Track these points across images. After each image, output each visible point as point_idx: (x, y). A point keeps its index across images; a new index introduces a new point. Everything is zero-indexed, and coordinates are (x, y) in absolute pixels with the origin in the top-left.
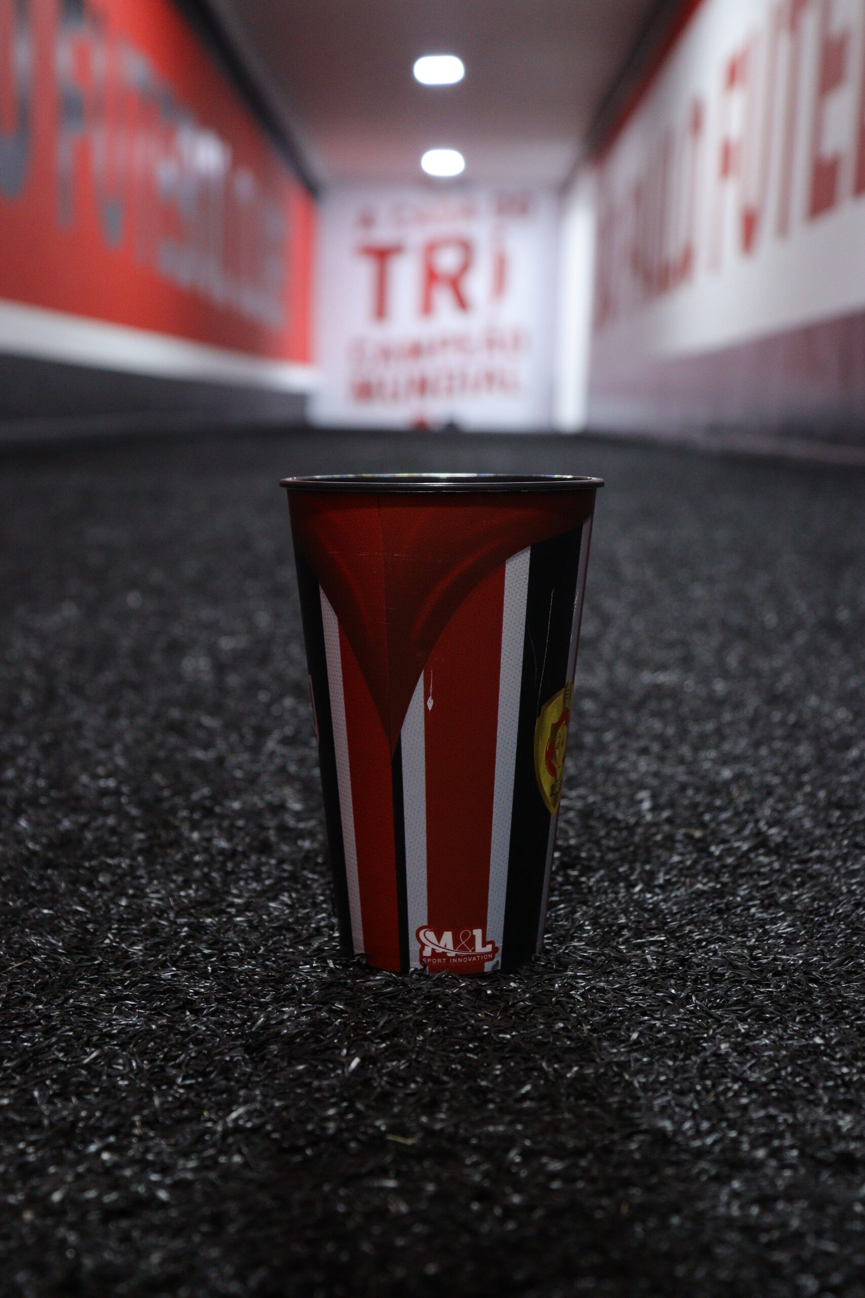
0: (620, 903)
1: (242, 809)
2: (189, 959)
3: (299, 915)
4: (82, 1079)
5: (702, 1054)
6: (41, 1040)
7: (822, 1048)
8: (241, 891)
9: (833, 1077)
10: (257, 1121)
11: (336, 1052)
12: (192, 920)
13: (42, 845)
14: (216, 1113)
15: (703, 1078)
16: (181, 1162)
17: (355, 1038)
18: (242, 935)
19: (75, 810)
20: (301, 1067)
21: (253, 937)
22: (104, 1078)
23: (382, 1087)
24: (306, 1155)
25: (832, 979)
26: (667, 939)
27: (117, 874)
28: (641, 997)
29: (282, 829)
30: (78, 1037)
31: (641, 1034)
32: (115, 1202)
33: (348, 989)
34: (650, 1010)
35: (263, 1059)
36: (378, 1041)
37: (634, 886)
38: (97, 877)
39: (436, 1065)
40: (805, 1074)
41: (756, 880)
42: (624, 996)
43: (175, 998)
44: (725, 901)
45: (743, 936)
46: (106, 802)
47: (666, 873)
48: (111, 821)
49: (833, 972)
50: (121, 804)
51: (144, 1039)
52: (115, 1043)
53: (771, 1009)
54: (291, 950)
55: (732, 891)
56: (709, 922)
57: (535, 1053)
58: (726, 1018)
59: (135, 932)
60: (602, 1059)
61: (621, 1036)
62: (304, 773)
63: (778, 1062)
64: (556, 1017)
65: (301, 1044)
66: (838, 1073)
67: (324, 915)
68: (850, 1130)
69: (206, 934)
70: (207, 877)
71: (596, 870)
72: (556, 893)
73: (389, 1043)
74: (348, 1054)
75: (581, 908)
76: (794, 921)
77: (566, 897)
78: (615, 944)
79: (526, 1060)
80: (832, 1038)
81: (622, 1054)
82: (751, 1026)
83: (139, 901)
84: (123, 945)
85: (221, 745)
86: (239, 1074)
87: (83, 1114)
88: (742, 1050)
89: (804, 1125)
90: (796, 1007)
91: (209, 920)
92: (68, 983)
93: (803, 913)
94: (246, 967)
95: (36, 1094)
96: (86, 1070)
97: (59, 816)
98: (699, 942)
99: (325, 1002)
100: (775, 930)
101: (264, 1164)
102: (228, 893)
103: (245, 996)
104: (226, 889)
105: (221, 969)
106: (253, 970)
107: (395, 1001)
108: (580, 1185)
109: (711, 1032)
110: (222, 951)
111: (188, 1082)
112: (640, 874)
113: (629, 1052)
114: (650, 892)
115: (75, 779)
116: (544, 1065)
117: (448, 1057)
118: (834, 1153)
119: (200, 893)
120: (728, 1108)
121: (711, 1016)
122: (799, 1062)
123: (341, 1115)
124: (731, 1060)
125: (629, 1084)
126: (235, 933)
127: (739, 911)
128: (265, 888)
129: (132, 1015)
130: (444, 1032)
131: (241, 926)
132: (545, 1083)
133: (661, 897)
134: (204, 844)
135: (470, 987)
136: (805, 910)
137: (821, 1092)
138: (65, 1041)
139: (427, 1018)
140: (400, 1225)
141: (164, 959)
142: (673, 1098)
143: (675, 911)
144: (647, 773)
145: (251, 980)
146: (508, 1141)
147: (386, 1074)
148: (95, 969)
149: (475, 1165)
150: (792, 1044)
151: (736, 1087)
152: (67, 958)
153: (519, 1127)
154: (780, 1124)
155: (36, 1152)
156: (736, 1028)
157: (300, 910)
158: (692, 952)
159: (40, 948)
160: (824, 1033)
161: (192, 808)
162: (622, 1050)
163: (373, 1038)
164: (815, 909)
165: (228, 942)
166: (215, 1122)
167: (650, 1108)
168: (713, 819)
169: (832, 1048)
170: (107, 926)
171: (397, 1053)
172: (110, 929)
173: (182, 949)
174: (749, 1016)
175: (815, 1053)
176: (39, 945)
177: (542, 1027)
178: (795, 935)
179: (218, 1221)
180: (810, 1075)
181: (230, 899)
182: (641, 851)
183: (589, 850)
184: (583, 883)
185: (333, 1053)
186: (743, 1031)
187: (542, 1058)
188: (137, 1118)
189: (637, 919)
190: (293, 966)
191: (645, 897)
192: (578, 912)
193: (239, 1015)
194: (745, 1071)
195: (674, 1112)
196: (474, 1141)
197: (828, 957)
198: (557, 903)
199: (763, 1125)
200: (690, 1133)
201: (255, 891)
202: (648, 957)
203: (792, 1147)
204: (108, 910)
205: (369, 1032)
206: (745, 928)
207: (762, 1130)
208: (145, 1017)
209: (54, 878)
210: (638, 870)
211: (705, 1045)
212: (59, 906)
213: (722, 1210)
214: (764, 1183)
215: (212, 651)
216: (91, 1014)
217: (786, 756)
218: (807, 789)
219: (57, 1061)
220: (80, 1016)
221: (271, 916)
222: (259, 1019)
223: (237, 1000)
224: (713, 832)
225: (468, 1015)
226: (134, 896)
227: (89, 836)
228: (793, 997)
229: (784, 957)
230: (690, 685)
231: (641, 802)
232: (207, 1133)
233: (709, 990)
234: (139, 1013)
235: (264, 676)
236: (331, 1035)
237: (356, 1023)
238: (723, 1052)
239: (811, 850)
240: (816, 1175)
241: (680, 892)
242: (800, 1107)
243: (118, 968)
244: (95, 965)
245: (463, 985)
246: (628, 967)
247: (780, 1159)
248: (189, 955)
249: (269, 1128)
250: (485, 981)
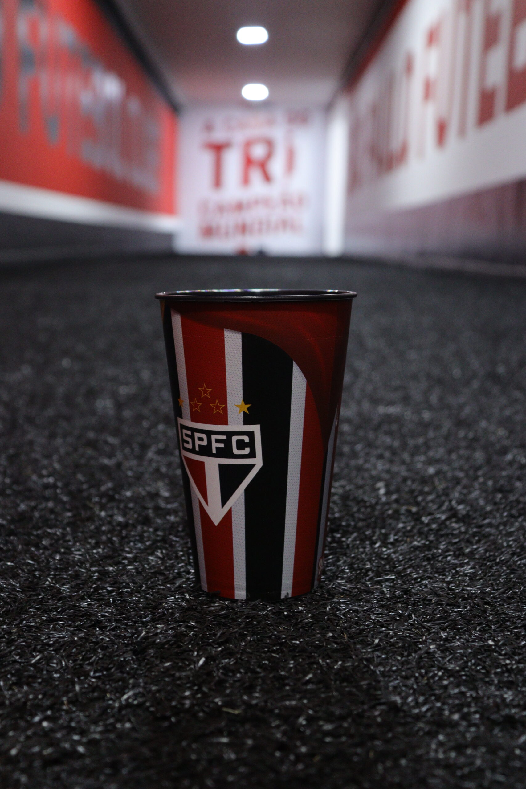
0: (367, 554)
1: (132, 496)
2: (99, 593)
3: (167, 565)
4: (30, 673)
5: (419, 652)
6: (5, 648)
7: (493, 647)
9: (501, 666)
10: (141, 700)
11: (191, 653)
12: (101, 568)
13: (7, 521)
14: (115, 695)
15: (421, 668)
16: (93, 728)
17: (202, 644)
18: (132, 578)
19: (28, 498)
20: (168, 664)
21: (138, 579)
22: (45, 672)
23: (219, 677)
24: (171, 721)
25: (498, 602)
26: (396, 577)
27: (54, 539)
28: (380, 616)
29: (157, 508)
30: (28, 646)
31: (381, 640)
32: (50, 755)
33: (199, 612)
34: (385, 624)
35: (144, 659)
36: (216, 646)
37: (375, 543)
38: (41, 541)
39: (253, 661)
40: (483, 664)
41: (450, 539)
42: (370, 615)
43: (89, 619)
44: (431, 552)
45: (443, 575)
46: (47, 493)
47: (395, 535)
48: (50, 504)
49: (499, 598)
50: (56, 494)
51: (70, 647)
52: (52, 649)
53: (461, 622)
54: (162, 587)
55: (435, 546)
56: (422, 566)
57: (315, 653)
58: (434, 628)
59: (65, 576)
60: (357, 656)
61: (368, 641)
62: (171, 473)
63: (466, 657)
64: (328, 629)
65: (168, 649)
66: (504, 663)
67: (183, 564)
68: (512, 700)
69: (110, 577)
70: (110, 540)
71: (352, 534)
72: (327, 548)
73: (223, 647)
74: (198, 654)
76: (474, 565)
77: (334, 552)
78: (364, 581)
79: (309, 657)
80: (499, 641)
81: (369, 653)
82: (449, 633)
83: (67, 557)
84: (57, 586)
85: (119, 456)
86: (129, 669)
87: (31, 696)
88: (445, 650)
89: (483, 697)
90: (477, 620)
91: (111, 568)
92: (22, 610)
93: (480, 560)
94: (134, 598)
95: (1, 683)
96: (33, 667)
97: (18, 501)
98: (416, 579)
99: (183, 621)
100: (463, 571)
101: (145, 728)
102: (123, 550)
103: (134, 617)
104: (122, 548)
105: (119, 600)
106: (139, 601)
107: (227, 620)
108: (344, 739)
109: (424, 638)
110: (119, 588)
111: (97, 674)
112: (379, 535)
113: (373, 652)
114: (385, 547)
115: (29, 478)
116: (320, 661)
117: (260, 656)
118: (502, 716)
119: (106, 551)
120: (435, 687)
121: (424, 627)
122: (479, 657)
123: (193, 696)
124: (437, 655)
125: (374, 672)
126: (127, 576)
127: (440, 559)
128: (146, 547)
129: (62, 631)
130: (258, 640)
131: (131, 572)
132: (321, 673)
133: (392, 550)
134: (109, 519)
135: (274, 610)
136: (481, 558)
137: (493, 676)
138: (20, 649)
139: (247, 631)
140: (231, 767)
141: (83, 594)
142: (401, 681)
143: (401, 559)
144: (382, 471)
145: (137, 607)
146: (298, 711)
147: (221, 668)
148: (40, 601)
149: (278, 727)
150: (474, 645)
151: (440, 674)
152: (22, 594)
153: (305, 701)
154: (468, 697)
155: (1, 722)
156: (439, 635)
157: (168, 561)
158: (411, 585)
159: (5, 587)
160: (494, 638)
161: (101, 496)
162: (369, 650)
163: (213, 644)
164: (487, 557)
165: (123, 583)
166: (114, 701)
167: (387, 688)
168: (423, 500)
169: (500, 647)
170: (47, 573)
171: (229, 654)
172: (49, 575)
173: (94, 587)
174: (447, 627)
175: (489, 651)
176: (4, 586)
177: (319, 636)
178: (475, 574)
179: (115, 766)
180: (486, 665)
181: (125, 554)
182: (379, 521)
183: (347, 520)
184: (344, 541)
185: (189, 654)
186: (444, 637)
187: (319, 656)
188: (65, 699)
189: (377, 565)
190: (163, 597)
191: (382, 550)
192: (340, 560)
193: (129, 631)
194: (445, 663)
195: (402, 690)
196: (277, 711)
197: (496, 588)
198: (327, 555)
199: (457, 698)
200: (412, 704)
201: (140, 549)
202: (385, 589)
203: (475, 712)
204: (48, 562)
205: (211, 641)
206: (444, 569)
207: (457, 702)
208: (70, 632)
209: (15, 542)
210: (378, 533)
211: (420, 646)
212: (17, 560)
213: (432, 754)
214: (459, 736)
215: (114, 396)
216: (37, 630)
217: (468, 459)
218: (481, 480)
219: (15, 661)
220: (30, 632)
221: (150, 565)
222: (142, 633)
223: (128, 620)
224: (424, 508)
225: (273, 628)
226: (64, 553)
227: (37, 514)
228: (475, 615)
229: (469, 588)
230: (408, 414)
231: (379, 489)
232: (109, 708)
233: (422, 610)
234: (67, 629)
235: (146, 411)
236: (187, 642)
237: (203, 635)
238: (432, 651)
239: (484, 519)
240: (491, 730)
241: (404, 547)
242: (480, 686)
243: (54, 600)
244: (39, 598)
245: (269, 609)
246: (372, 596)
247: (468, 721)
248: (98, 591)
249: (148, 704)
250: (283, 606)
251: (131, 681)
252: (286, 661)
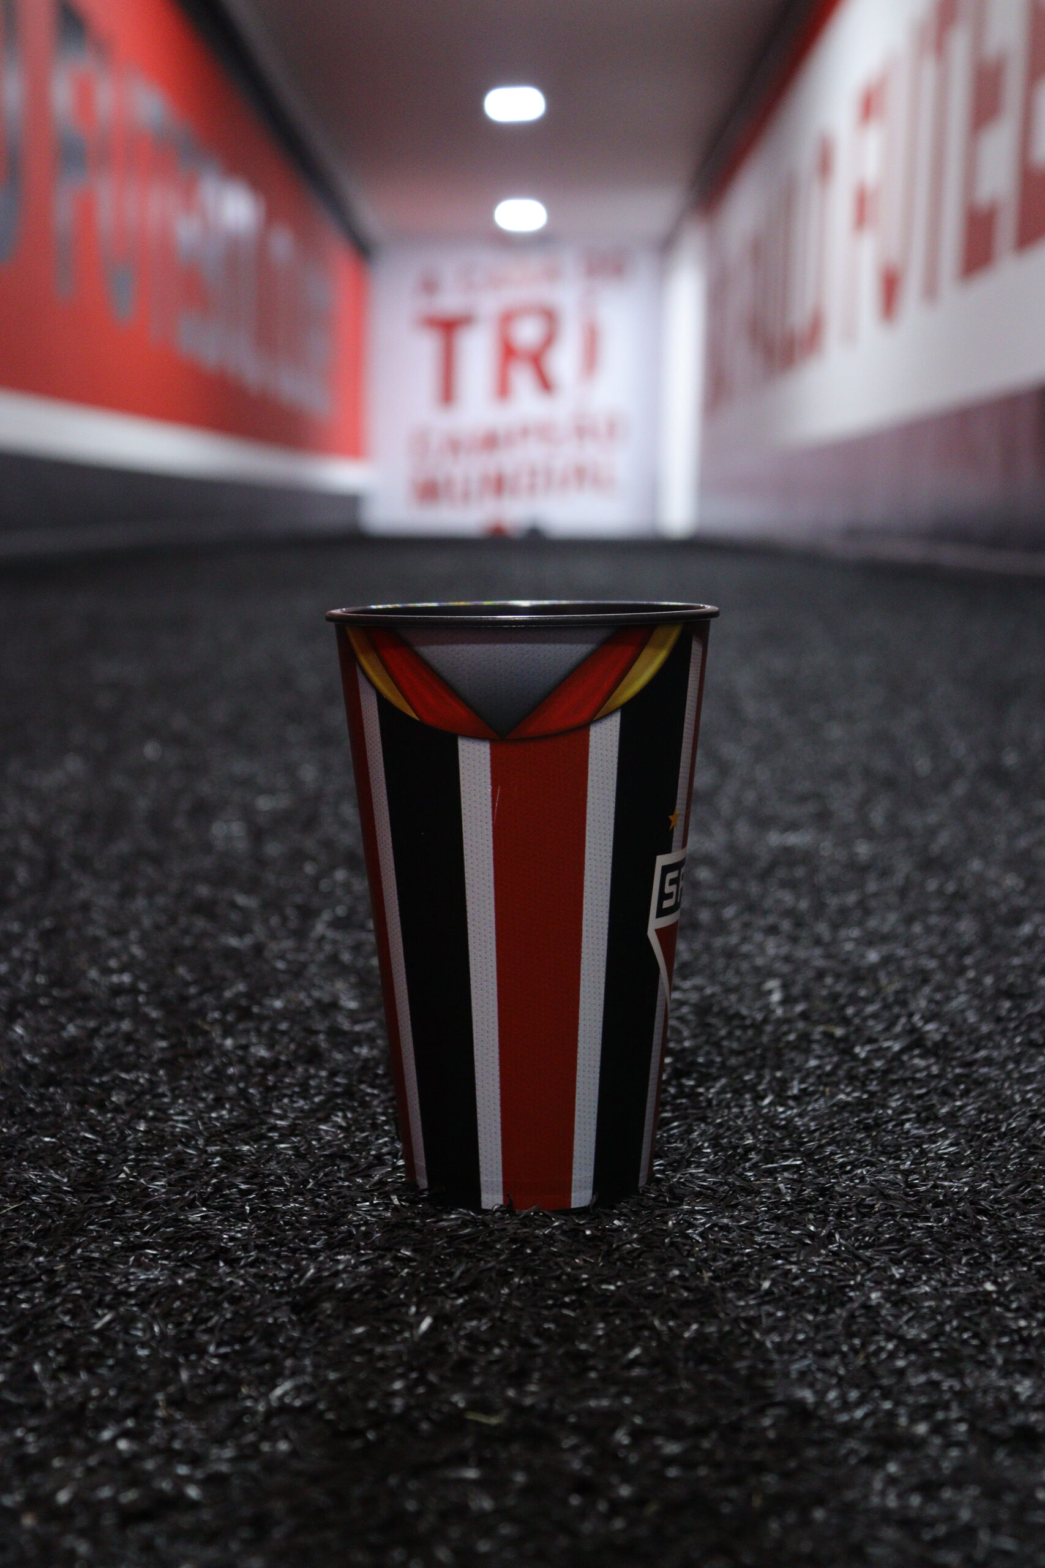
0: (746, 1119)
1: (285, 1008)
2: (222, 1196)
3: (356, 1140)
4: (92, 1349)
5: (849, 1306)
6: (43, 1300)
7: (995, 1296)
8: (285, 1111)
9: (1010, 1332)
10: (307, 1398)
11: (403, 1310)
12: (226, 1148)
13: (42, 1056)
14: (257, 1389)
15: (851, 1335)
16: (215, 1451)
17: (426, 1293)
18: (287, 1166)
19: (82, 1014)
20: (360, 1330)
21: (300, 1168)
22: (120, 1347)
23: (459, 1354)
24: (368, 1440)
25: (1005, 1209)
26: (804, 1163)
27: (135, 1092)
28: (773, 1236)
29: (334, 1032)
30: (87, 1296)
31: (774, 1283)
32: (133, 1503)
33: (419, 1231)
34: (784, 1252)
35: (313, 1321)
36: (453, 1295)
37: (763, 1098)
38: (110, 1096)
39: (525, 1324)
40: (974, 1329)
41: (910, 1088)
43: (205, 1246)
44: (873, 1115)
45: (899, 1158)
46: (120, 1002)
47: (801, 1082)
48: (126, 1025)
49: (1006, 1201)
50: (138, 1005)
51: (168, 1298)
52: (133, 1302)
53: (930, 1248)
54: (347, 1183)
55: (881, 1102)
56: (854, 1140)
57: (646, 1308)
58: (878, 1260)
59: (156, 1163)
60: (727, 1314)
61: (751, 1285)
62: (360, 963)
63: (941, 1314)
64: (670, 1262)
65: (360, 1301)
66: (1014, 1327)
67: (386, 1139)
68: (1030, 1397)
69: (243, 1165)
70: (243, 1092)
71: (716, 1079)
72: (668, 1108)
73: (467, 1297)
74: (417, 1313)
75: (699, 1125)
76: (957, 1138)
77: (681, 1114)
78: (741, 1170)
79: (635, 1316)
81: (751, 1307)
82: (907, 1269)
83: (161, 1125)
84: (142, 1181)
85: (259, 931)
86: (285, 1339)
87: (95, 1392)
88: (898, 1301)
89: (973, 1392)
90: (962, 1245)
91: (246, 1148)
92: (75, 1228)
93: (968, 1128)
94: (292, 1205)
95: (37, 1368)
96: (97, 1338)
97: (63, 1020)
98: (842, 1166)
99: (388, 1248)
100: (935, 1150)
101: (315, 1453)
102: (270, 1113)
103: (292, 1241)
104: (267, 1109)
105: (262, 1209)
106: (301, 1209)
107: (474, 1246)
108: (703, 1471)
109: (859, 1278)
110: (262, 1186)
111: (223, 1350)
112: (770, 1082)
113: (759, 1305)
114: (782, 1105)
115: (82, 974)
116: (657, 1323)
117: (539, 1314)
118: (1011, 1427)
119: (235, 1114)
120: (881, 1371)
121: (858, 1258)
122: (967, 1314)
123: (409, 1389)
124: (884, 1312)
125: (761, 1344)
126: (278, 1163)
127: (890, 1126)
128: (314, 1106)
129: (152, 1267)
130: (535, 1283)
131: (286, 1154)
132: (658, 1346)
133: (795, 1111)
134: (240, 1053)
135: (565, 1227)
136: (970, 1125)
137: (993, 1351)
138: (73, 1302)
139: (512, 1266)
140: (484, 1525)
141: (192, 1197)
142: (814, 1362)
143: (813, 1128)
144: (776, 958)
145: (297, 1222)
146: (614, 1418)
147: (463, 1337)
148: (108, 1211)
149: (574, 1449)
150: (957, 1292)
151: (890, 1346)
152: (74, 1197)
153: (627, 1400)
154: (944, 1391)
155: (36, 1442)
156: (889, 1273)
157: (357, 1133)
158: (833, 1178)
159: (40, 1185)
160: (996, 1277)
161: (225, 1009)
162: (752, 1302)
163: (446, 1292)
164: (983, 1123)
165: (270, 1175)
166: (256, 1400)
167: (786, 1374)
168: (856, 1014)
169: (1007, 1296)
170: (122, 1157)
171: (476, 1310)
172: (126, 1160)
173: (214, 1184)
174: (905, 1257)
175: (986, 1302)
176: (39, 1181)
177: (653, 1275)
178: (958, 1156)
179: (261, 1524)
180: (980, 1330)
181: (272, 1121)
182: (770, 1055)
183: (708, 1053)
184: (701, 1094)
185: (400, 1311)
186: (898, 1276)
187: (654, 1314)
188: (160, 1397)
189: (766, 1138)
190: (349, 1203)
191: (776, 1110)
192: (695, 1131)
193: (283, 1266)
195: (816, 1379)
196: (572, 1419)
197: (1000, 1182)
198: (669, 1121)
199: (923, 1393)
200: (836, 1405)
201: (301, 1110)
202: (781, 1186)
203: (959, 1420)
204: (124, 1137)
205: (443, 1285)
206: (898, 1147)
207: (923, 1400)
208: (169, 1269)
209: (57, 1097)
210: (767, 1078)
211: (852, 1294)
212: (63, 1132)
213: (875, 1500)
214: (926, 1466)
215: (248, 814)
216: (103, 1267)
217: (944, 933)
218: (971, 974)
219: (62, 1326)
220: (90, 1270)
221: (322, 1141)
222: (308, 1270)
223: (281, 1247)
224: (858, 1030)
225: (563, 1261)
226: (154, 1119)
227: (99, 1044)
228: (957, 1234)
229: (946, 1183)
230: (827, 847)
231: (770, 992)
232: (246, 1413)
233: (855, 1226)
234: (162, 1264)
235: (310, 844)
236: (396, 1288)
237: (427, 1274)
238: (874, 1303)
239: (977, 1050)
240: (990, 1454)
241: (820, 1104)
242: (969, 1370)
243: (136, 1208)
244: (107, 1206)
245: (556, 1224)
246: (757, 1199)
247: (946, 1436)
248: (222, 1191)
249: (321, 1406)
250: (583, 1219)
251: (289, 1363)
252: (589, 1323)
